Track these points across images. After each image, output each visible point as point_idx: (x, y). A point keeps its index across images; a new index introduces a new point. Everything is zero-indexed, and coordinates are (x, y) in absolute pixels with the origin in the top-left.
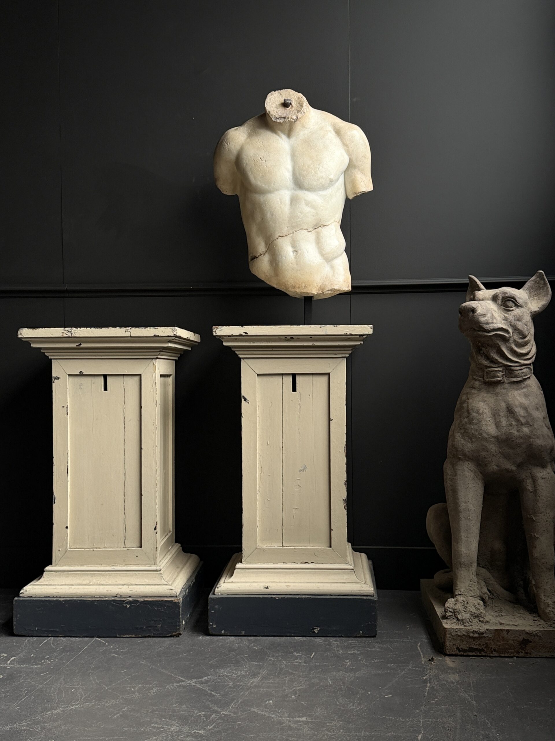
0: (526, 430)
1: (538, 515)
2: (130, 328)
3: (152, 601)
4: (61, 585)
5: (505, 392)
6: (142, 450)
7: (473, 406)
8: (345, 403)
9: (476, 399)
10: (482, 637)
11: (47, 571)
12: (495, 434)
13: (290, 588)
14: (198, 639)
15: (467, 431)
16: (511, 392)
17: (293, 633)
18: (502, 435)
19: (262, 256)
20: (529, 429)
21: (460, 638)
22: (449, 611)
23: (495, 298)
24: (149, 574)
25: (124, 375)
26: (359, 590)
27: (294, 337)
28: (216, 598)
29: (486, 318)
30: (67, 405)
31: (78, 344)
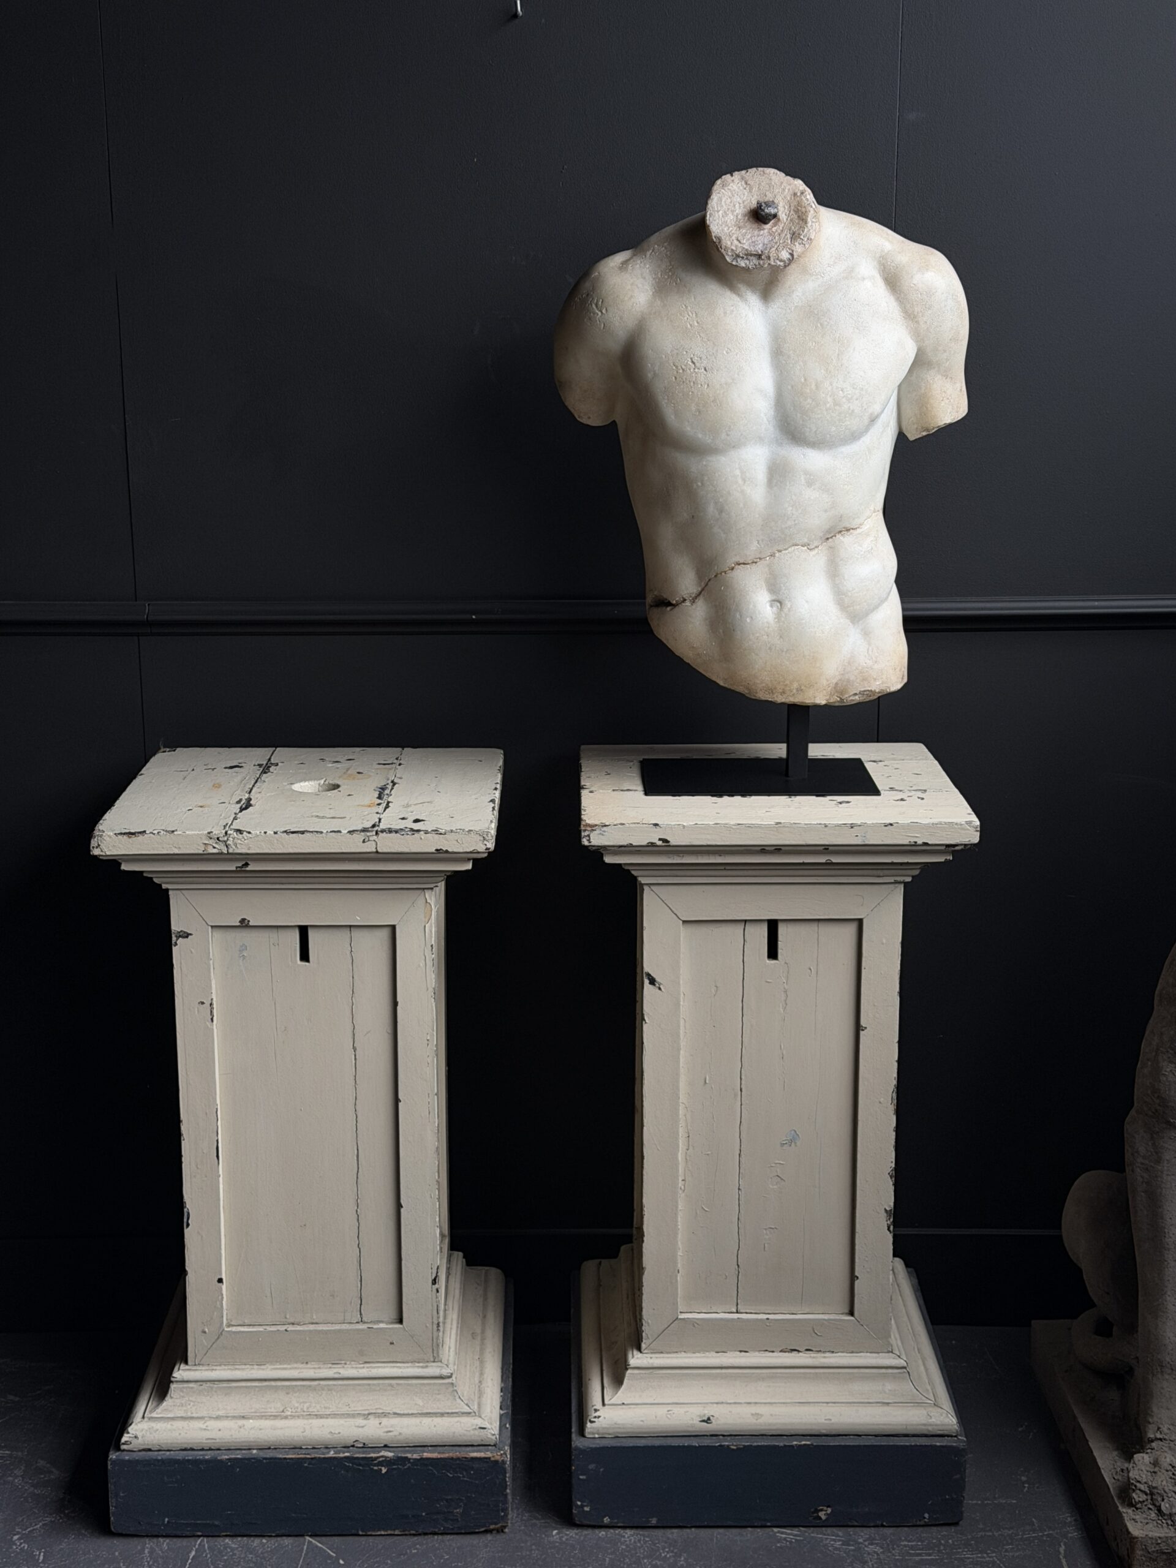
3: (441, 1458)
6: (400, 1104)
8: (898, 989)
11: (177, 1382)
13: (761, 1421)
14: (551, 1539)
17: (769, 1521)
19: (688, 603)
21: (1165, 1558)
22: (1140, 1490)
24: (424, 1384)
25: (350, 927)
26: (924, 1425)
27: (783, 848)
28: (590, 1446)
30: (212, 999)
31: (240, 864)
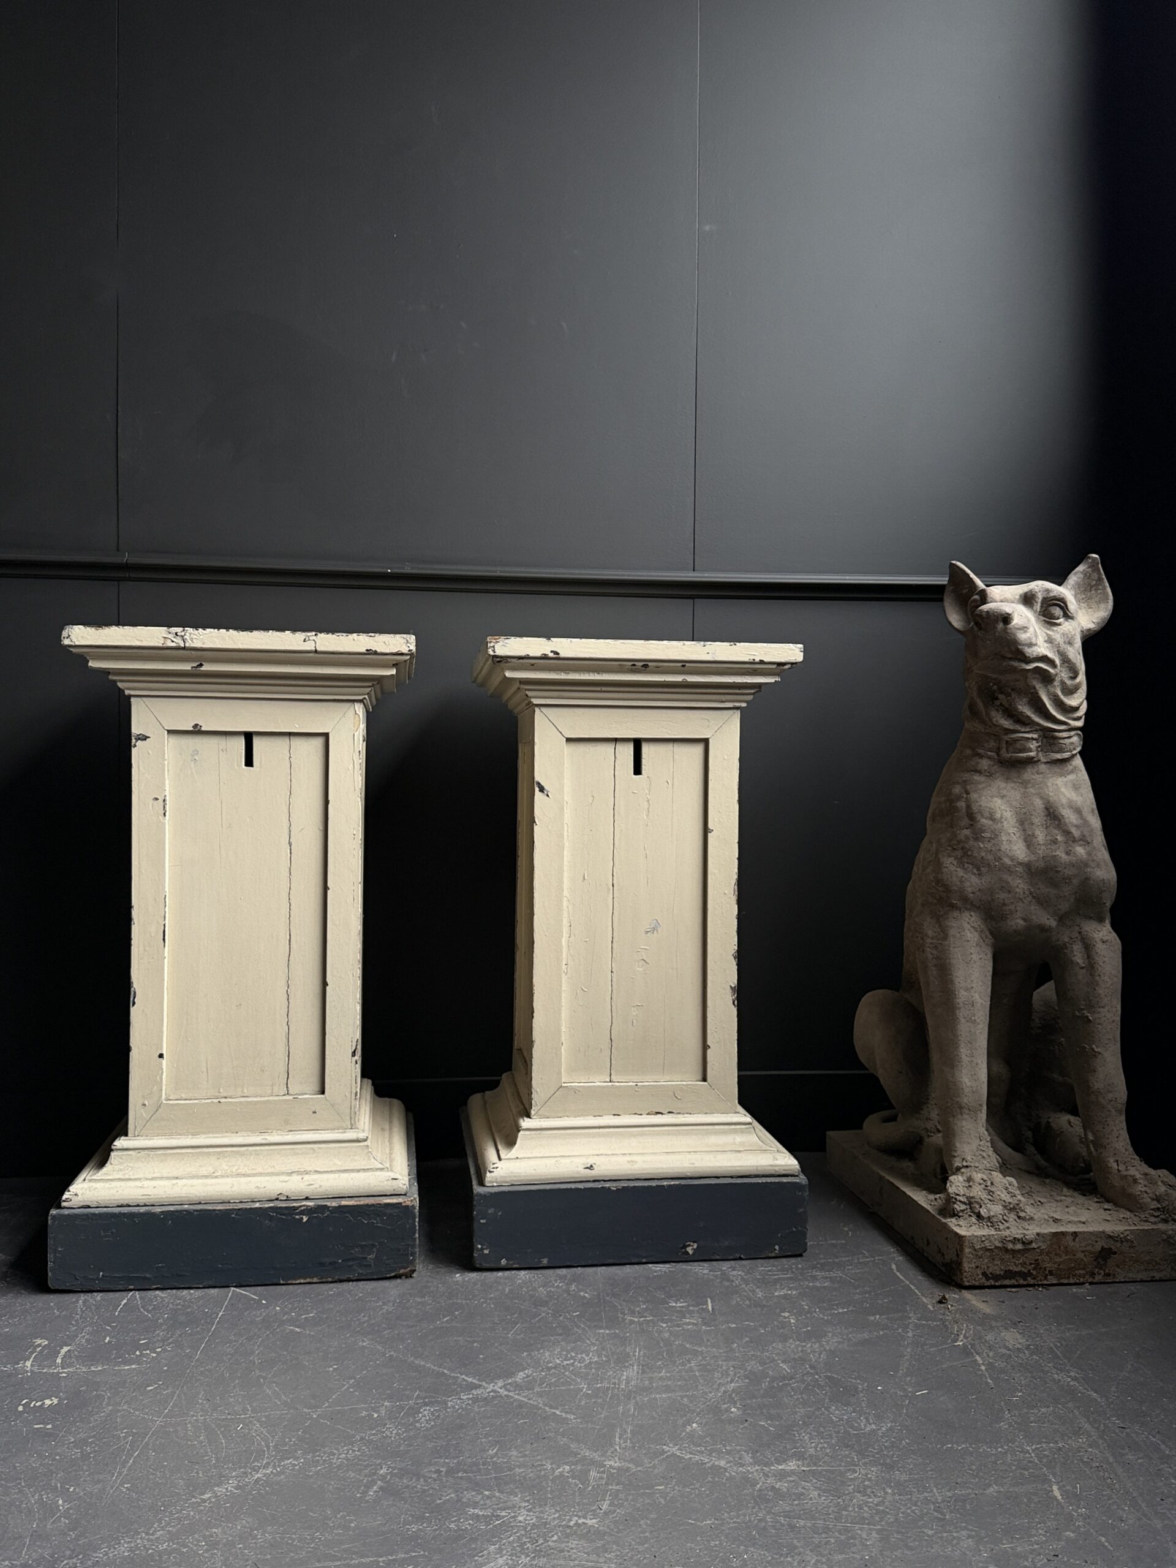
0: (1080, 850)
1: (1099, 1010)
2: (314, 633)
3: (357, 1205)
4: (153, 1179)
5: (1041, 779)
6: (329, 892)
7: (980, 806)
8: (737, 798)
9: (985, 793)
10: (1029, 1250)
11: (117, 1150)
12: (1026, 859)
13: (634, 1166)
14: (455, 1280)
15: (969, 853)
16: (1051, 780)
17: (645, 1257)
18: (1037, 861)
20: (1085, 849)
21: (988, 1254)
22: (960, 1201)
23: (1027, 600)
24: (342, 1147)
25: (290, 734)
26: (772, 1166)
27: (650, 664)
28: (488, 1193)
29: (1028, 635)
30: (165, 796)
31: (195, 665)
